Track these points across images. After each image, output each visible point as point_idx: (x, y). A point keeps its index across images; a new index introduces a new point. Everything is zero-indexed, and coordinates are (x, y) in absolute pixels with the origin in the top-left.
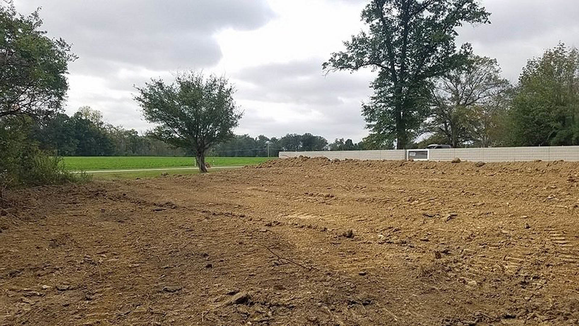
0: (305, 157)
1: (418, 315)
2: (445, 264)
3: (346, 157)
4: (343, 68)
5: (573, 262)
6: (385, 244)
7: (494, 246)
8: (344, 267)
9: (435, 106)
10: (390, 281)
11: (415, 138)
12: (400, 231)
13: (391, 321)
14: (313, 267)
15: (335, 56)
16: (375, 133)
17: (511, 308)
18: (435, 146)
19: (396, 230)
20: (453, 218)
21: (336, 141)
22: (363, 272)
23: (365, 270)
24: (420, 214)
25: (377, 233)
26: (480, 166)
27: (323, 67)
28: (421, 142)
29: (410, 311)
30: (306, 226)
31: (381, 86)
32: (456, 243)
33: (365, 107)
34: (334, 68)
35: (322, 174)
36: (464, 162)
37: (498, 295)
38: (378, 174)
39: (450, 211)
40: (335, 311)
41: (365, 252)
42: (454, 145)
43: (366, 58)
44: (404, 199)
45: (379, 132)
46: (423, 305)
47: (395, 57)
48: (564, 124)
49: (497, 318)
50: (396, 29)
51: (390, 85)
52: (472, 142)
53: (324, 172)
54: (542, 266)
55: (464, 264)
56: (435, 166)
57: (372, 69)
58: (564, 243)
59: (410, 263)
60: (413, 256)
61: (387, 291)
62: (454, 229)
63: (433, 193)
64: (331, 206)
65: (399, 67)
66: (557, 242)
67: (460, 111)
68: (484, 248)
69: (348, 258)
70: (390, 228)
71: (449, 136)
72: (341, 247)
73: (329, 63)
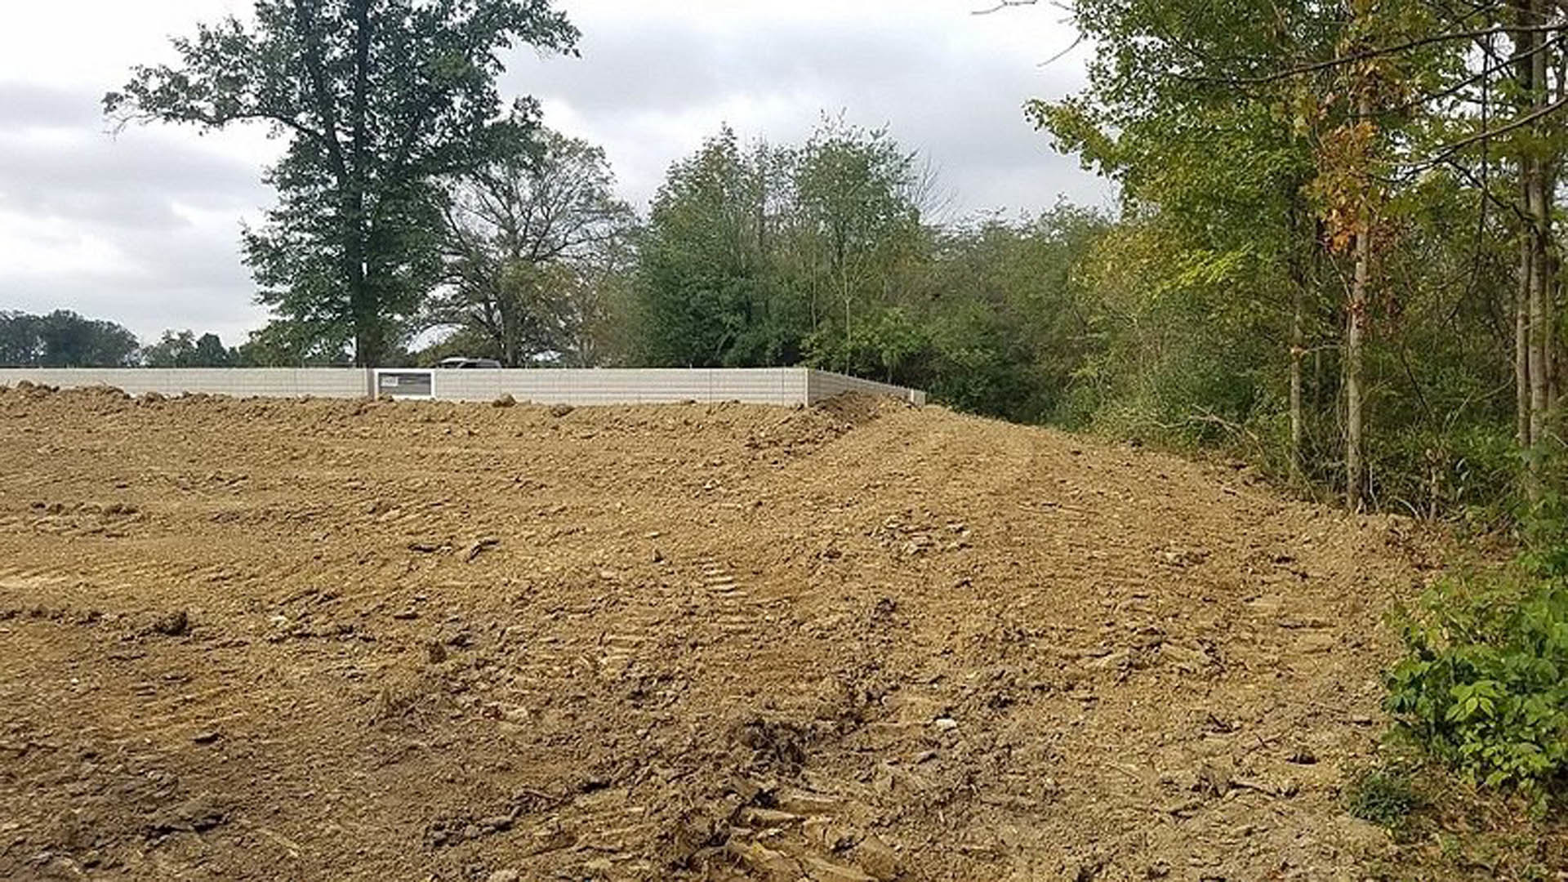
0: (39, 388)
1: (361, 829)
2: (450, 676)
3: (186, 389)
4: (175, 116)
5: (745, 632)
6: (290, 640)
7: (579, 612)
8: (149, 729)
9: (456, 254)
10: (291, 747)
11: (409, 338)
12: (340, 599)
13: (278, 862)
14: (35, 741)
15: (146, 78)
16: (287, 319)
17: (601, 763)
18: (458, 363)
19: (329, 597)
20: (489, 550)
21: (168, 340)
22: (208, 735)
23: (216, 725)
24: (400, 545)
25: (268, 611)
26: (562, 415)
27: (105, 105)
28: (425, 351)
29: (339, 821)
30: (26, 612)
31: (297, 181)
32: (489, 614)
33: (252, 239)
34: (143, 112)
35: (99, 442)
36: (523, 404)
37: (576, 735)
38: (286, 438)
39: (479, 533)
40: (101, 865)
41: (224, 673)
42: (510, 360)
43: (247, 95)
44: (357, 507)
45: (299, 316)
46: (380, 798)
47: (337, 105)
48: (748, 320)
49: (566, 795)
50: (334, 27)
51: (325, 182)
52: (555, 355)
53: (108, 434)
54: (682, 649)
55: (502, 667)
56: (452, 416)
57: (269, 131)
58: (732, 590)
59: (358, 686)
60: (368, 664)
61: (278, 776)
62: (488, 579)
63: (442, 486)
64: (125, 542)
65: (348, 134)
66: (716, 587)
67: (522, 272)
68: (556, 618)
69: (165, 698)
70: (310, 593)
71: (498, 336)
72: (146, 665)
73: (127, 96)
